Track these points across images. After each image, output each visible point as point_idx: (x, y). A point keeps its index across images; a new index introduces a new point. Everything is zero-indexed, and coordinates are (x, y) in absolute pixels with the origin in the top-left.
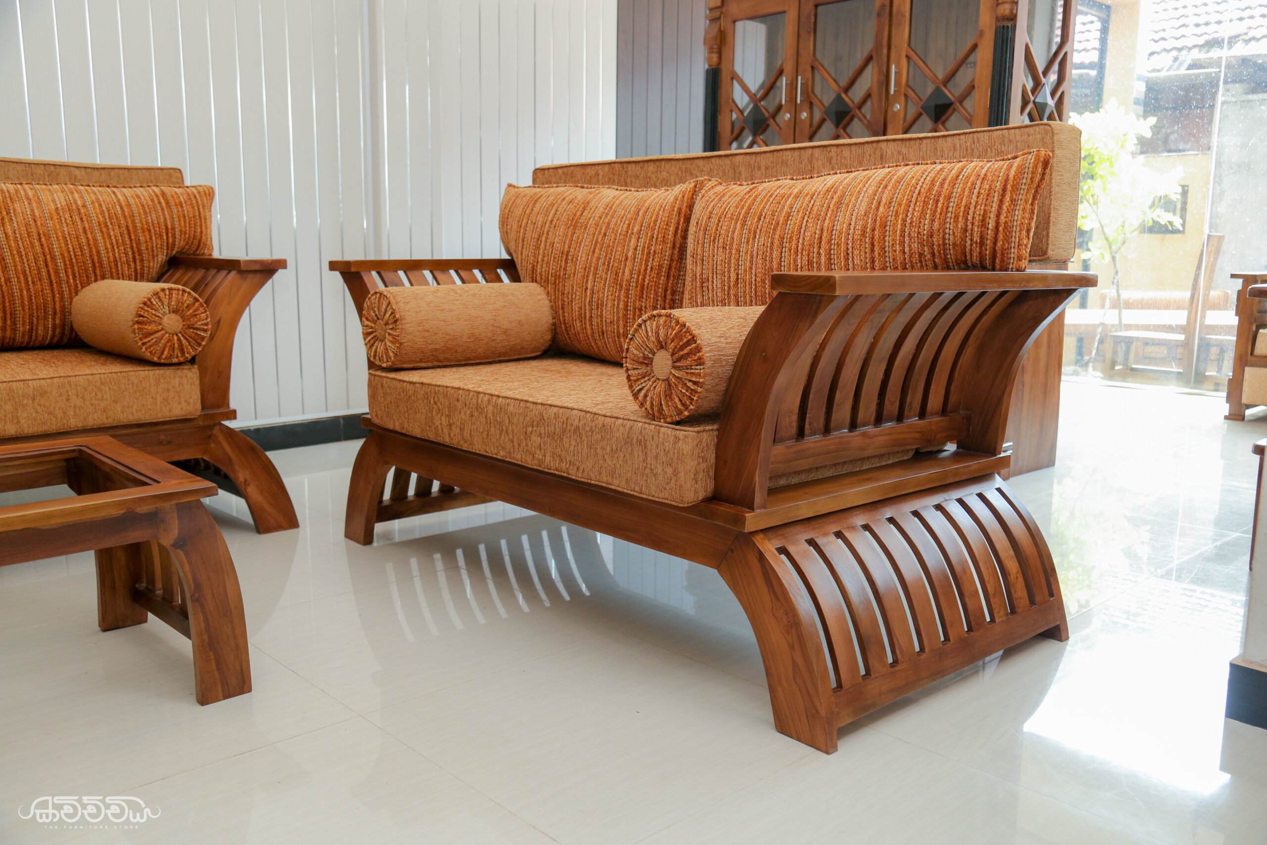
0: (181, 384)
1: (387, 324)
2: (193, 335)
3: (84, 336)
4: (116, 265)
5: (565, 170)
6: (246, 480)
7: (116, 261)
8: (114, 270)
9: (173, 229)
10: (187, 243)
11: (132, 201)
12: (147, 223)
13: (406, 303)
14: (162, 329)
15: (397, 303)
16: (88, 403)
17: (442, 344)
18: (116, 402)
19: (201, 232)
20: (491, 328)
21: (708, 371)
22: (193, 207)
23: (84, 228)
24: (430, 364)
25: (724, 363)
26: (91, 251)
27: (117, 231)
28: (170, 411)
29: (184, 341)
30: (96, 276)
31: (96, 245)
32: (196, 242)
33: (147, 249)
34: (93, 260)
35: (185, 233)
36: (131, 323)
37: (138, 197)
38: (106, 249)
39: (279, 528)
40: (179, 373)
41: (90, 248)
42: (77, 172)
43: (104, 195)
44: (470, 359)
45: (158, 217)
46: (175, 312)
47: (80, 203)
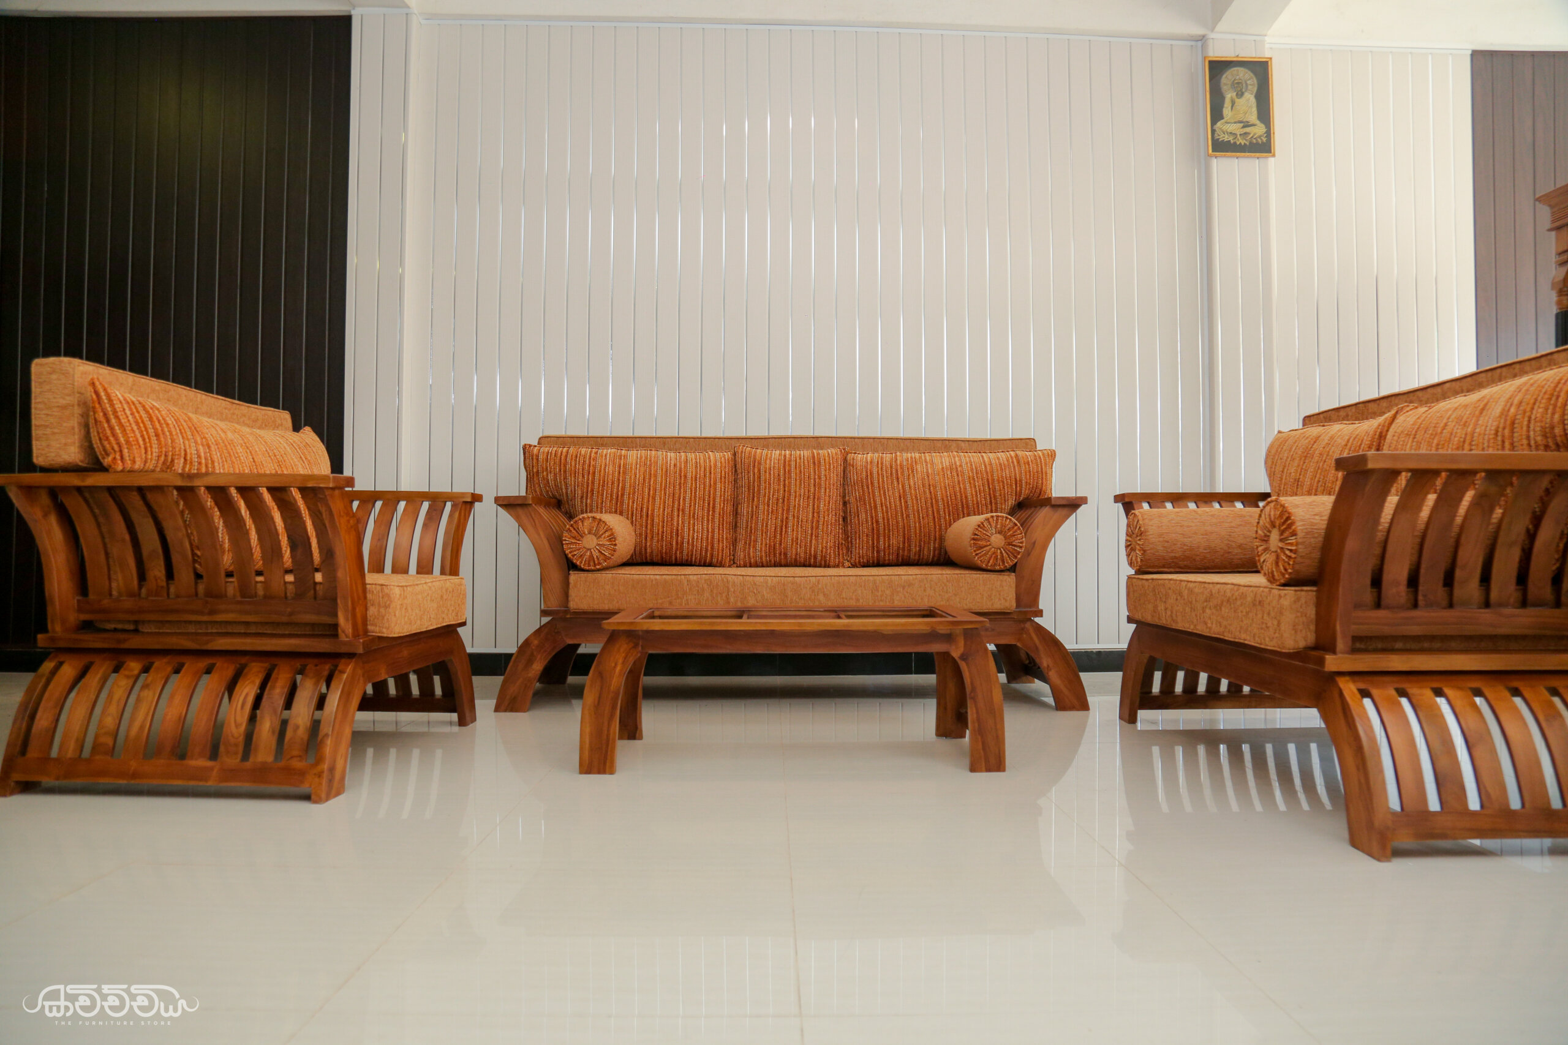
0: (1001, 586)
1: (1137, 536)
2: (1011, 550)
3: (954, 557)
4: (978, 506)
5: (1325, 414)
6: (1048, 666)
7: (978, 503)
8: (976, 510)
9: (1021, 481)
10: (1031, 492)
11: (993, 462)
12: (1002, 477)
13: (1151, 520)
14: (990, 545)
15: (1143, 520)
16: (937, 594)
17: (1180, 553)
18: (956, 595)
19: (1042, 483)
20: (1226, 542)
21: (1300, 540)
22: (1037, 465)
23: (959, 481)
24: (1172, 570)
25: (1316, 535)
26: (961, 497)
27: (981, 482)
28: (992, 605)
29: (1005, 554)
30: (964, 514)
31: (965, 493)
32: (1038, 491)
33: (1000, 495)
34: (962, 503)
35: (1030, 484)
36: (969, 540)
37: (998, 458)
38: (972, 495)
39: (1072, 708)
40: (1001, 577)
41: (961, 494)
42: (963, 444)
43: (975, 458)
44: (1209, 568)
45: (1010, 472)
46: (1000, 532)
47: (958, 464)
